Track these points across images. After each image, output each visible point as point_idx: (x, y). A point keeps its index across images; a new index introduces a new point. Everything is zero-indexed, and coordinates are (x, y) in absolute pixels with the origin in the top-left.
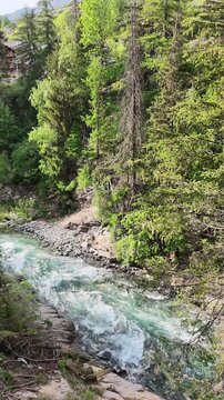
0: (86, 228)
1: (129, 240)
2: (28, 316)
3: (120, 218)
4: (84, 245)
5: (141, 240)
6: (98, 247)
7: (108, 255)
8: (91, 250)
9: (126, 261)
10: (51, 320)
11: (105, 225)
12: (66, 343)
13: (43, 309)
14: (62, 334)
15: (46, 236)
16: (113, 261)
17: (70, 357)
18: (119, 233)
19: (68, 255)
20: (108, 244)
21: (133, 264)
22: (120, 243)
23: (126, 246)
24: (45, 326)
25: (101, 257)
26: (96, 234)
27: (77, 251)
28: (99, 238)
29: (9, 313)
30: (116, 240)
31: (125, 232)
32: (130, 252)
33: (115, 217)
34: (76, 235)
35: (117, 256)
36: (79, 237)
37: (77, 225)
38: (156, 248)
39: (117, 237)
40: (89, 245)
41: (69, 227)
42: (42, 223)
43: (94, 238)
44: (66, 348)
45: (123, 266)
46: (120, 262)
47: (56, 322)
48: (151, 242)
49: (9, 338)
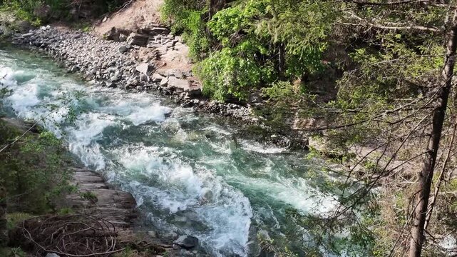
0: (144, 37)
1: (223, 58)
2: (56, 189)
3: (205, 18)
4: (143, 68)
5: (245, 57)
6: (168, 71)
7: (185, 85)
8: (156, 76)
9: (219, 93)
10: (94, 193)
11: (178, 33)
12: (125, 227)
13: (79, 175)
14: (114, 214)
15: (70, 52)
16: (195, 94)
17: (134, 247)
18: (204, 45)
19: (114, 86)
20: (184, 65)
21: (230, 99)
22: (208, 63)
23: (220, 68)
24: (86, 202)
25: (173, 89)
26: (162, 49)
27: (130, 80)
28: (168, 56)
29: (21, 186)
30: (200, 59)
31: (214, 43)
32: (226, 78)
33: (195, 16)
34: (126, 51)
35: (201, 86)
36: (131, 55)
37: (127, 33)
38: (269, 70)
39: (200, 54)
40: (151, 69)
41: (114, 36)
42: (60, 29)
43: (158, 57)
44: (125, 235)
45: (212, 103)
46: (207, 96)
47: (102, 195)
48: (260, 59)
49: (26, 224)
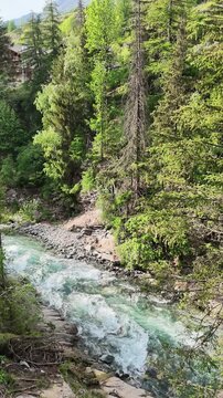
0: (90, 231)
1: (133, 243)
2: (31, 318)
3: (124, 221)
4: (88, 248)
5: (145, 243)
6: (102, 250)
7: (111, 258)
8: (95, 252)
9: (130, 264)
10: (54, 323)
11: (109, 229)
12: (69, 346)
13: (46, 311)
14: (64, 337)
15: (50, 238)
16: (117, 264)
17: (73, 360)
18: (122, 236)
19: (71, 258)
20: (111, 247)
21: (137, 268)
22: (124, 246)
23: (130, 249)
24: (48, 329)
25: (104, 260)
26: (99, 237)
27: (81, 254)
28: (102, 241)
29: (12, 316)
30: (120, 243)
31: (128, 235)
32: (134, 255)
33: (118, 220)
34: (80, 238)
35: (120, 259)
36: (82, 240)
37: (81, 228)
38: (159, 252)
39: (120, 240)
40: (93, 248)
41: (73, 230)
42: (46, 225)
43: (97, 242)
44: (69, 352)
45: (126, 269)
46: (124, 265)
47: (59, 324)
48: (154, 245)
49: (11, 341)
